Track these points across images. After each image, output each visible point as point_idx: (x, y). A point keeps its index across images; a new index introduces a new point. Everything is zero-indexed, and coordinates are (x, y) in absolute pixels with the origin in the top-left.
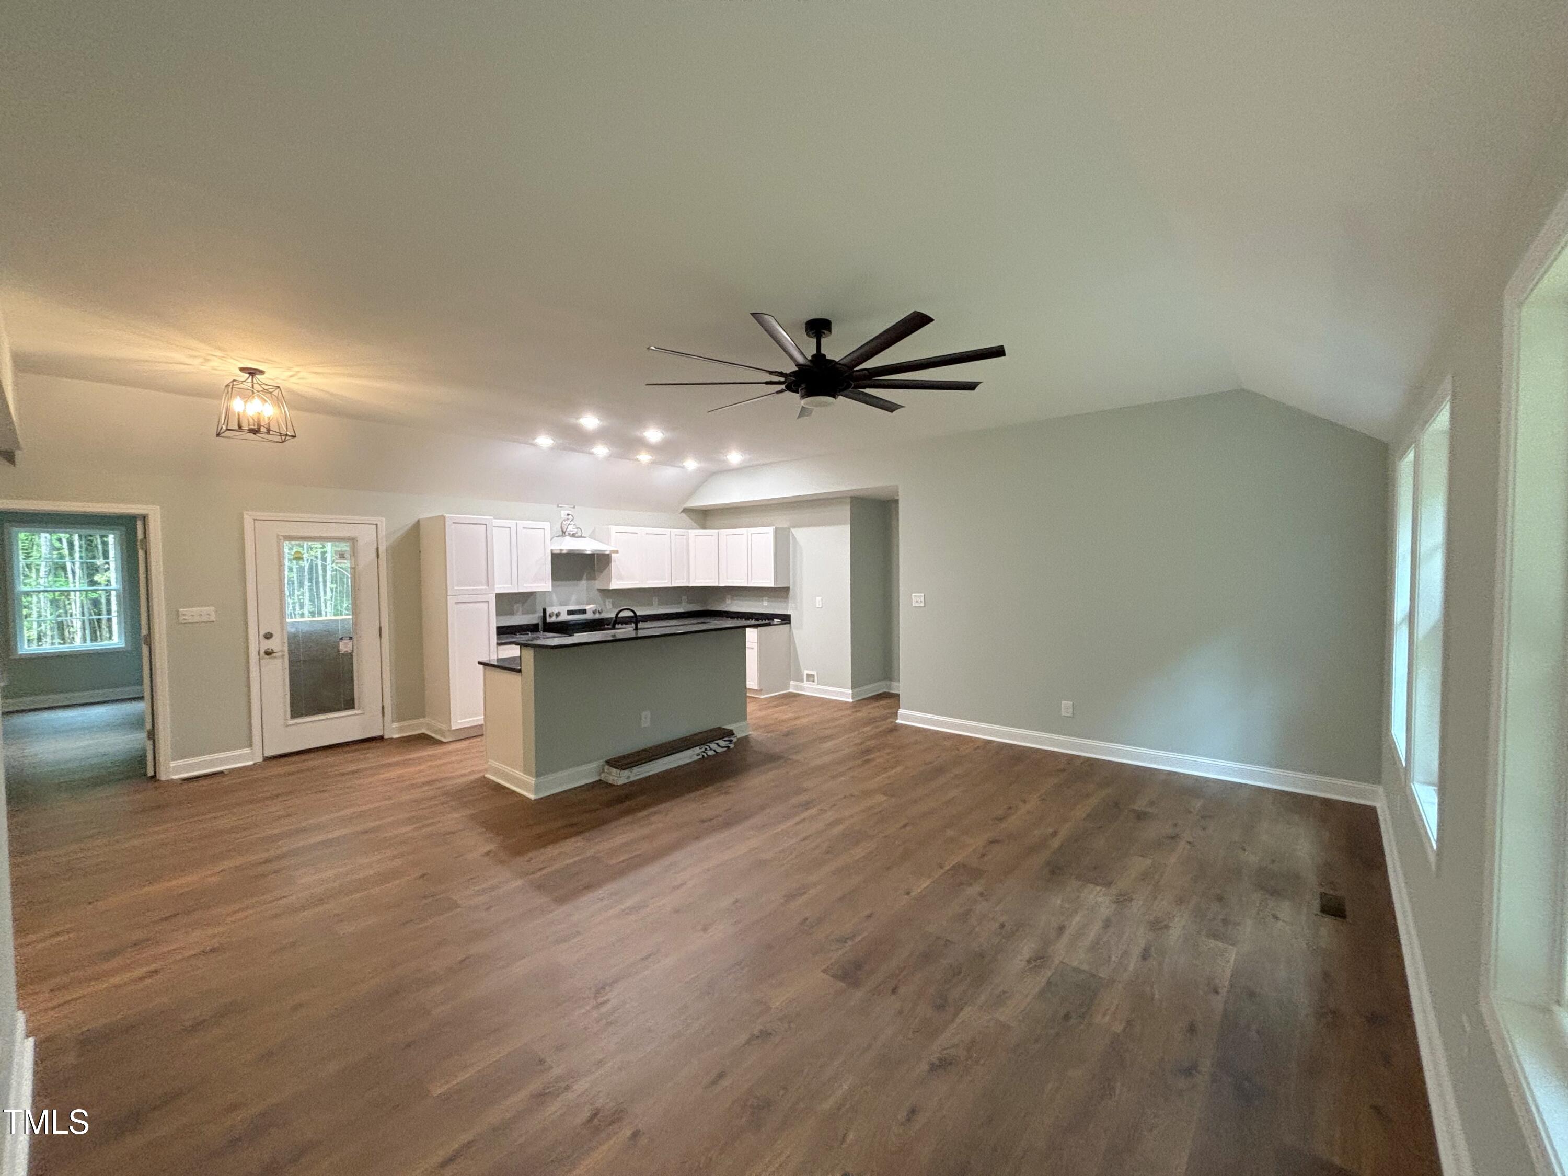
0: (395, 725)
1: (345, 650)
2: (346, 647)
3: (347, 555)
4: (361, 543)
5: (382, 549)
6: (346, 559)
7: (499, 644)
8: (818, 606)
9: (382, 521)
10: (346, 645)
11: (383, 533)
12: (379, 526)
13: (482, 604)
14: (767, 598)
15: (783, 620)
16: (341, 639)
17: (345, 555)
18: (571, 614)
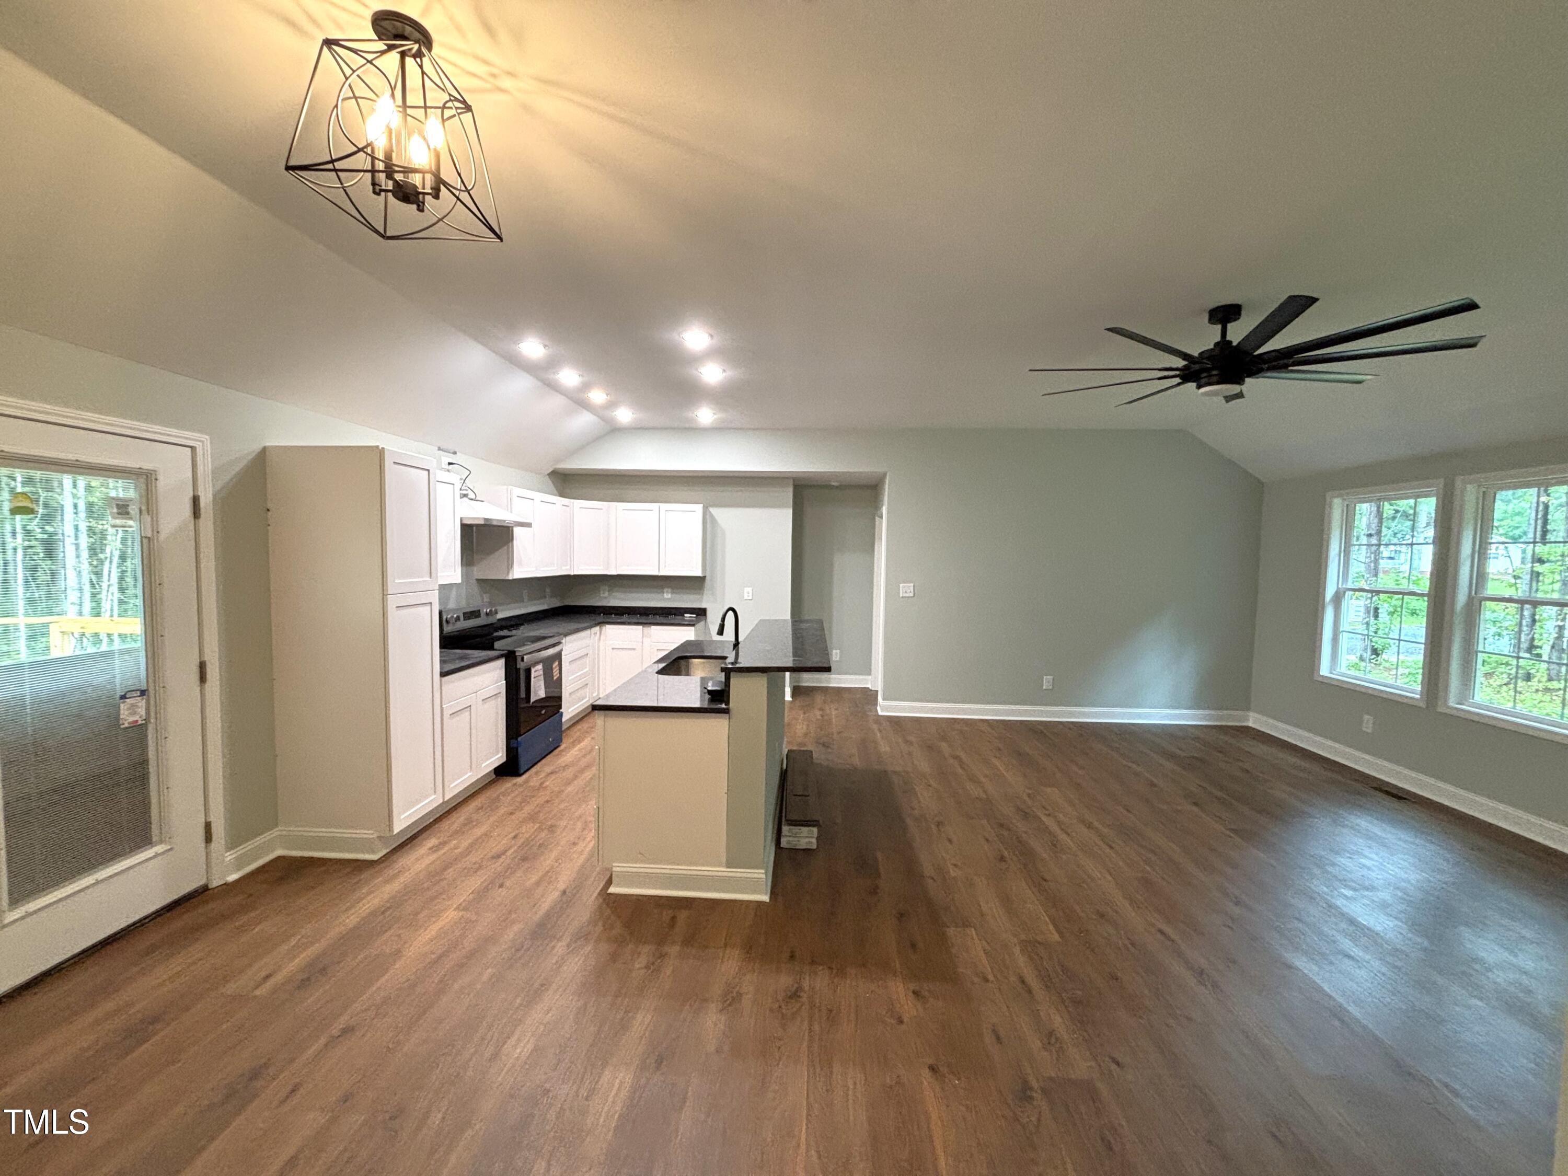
0: (230, 857)
1: (131, 719)
2: (134, 713)
3: (133, 509)
4: (163, 484)
5: (206, 500)
6: (131, 519)
7: (443, 674)
8: (746, 597)
9: (202, 441)
10: (133, 709)
11: (205, 466)
12: (199, 451)
13: (420, 609)
14: (670, 590)
15: (698, 615)
16: (123, 697)
17: (130, 509)
18: (469, 618)
